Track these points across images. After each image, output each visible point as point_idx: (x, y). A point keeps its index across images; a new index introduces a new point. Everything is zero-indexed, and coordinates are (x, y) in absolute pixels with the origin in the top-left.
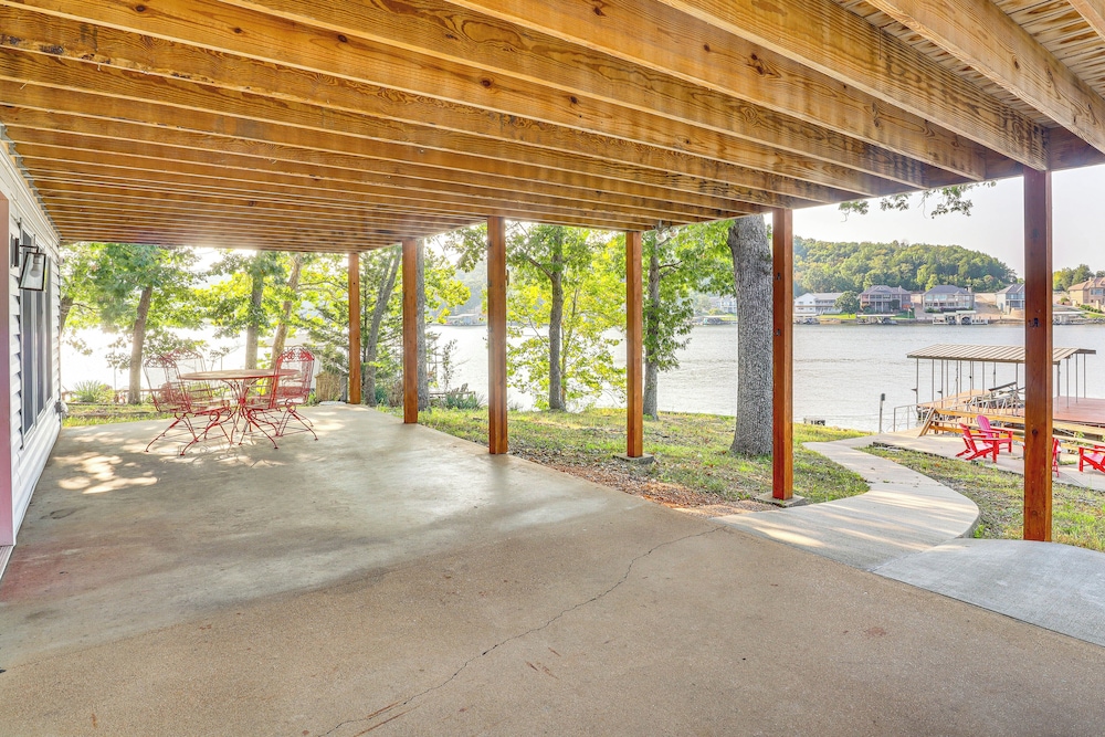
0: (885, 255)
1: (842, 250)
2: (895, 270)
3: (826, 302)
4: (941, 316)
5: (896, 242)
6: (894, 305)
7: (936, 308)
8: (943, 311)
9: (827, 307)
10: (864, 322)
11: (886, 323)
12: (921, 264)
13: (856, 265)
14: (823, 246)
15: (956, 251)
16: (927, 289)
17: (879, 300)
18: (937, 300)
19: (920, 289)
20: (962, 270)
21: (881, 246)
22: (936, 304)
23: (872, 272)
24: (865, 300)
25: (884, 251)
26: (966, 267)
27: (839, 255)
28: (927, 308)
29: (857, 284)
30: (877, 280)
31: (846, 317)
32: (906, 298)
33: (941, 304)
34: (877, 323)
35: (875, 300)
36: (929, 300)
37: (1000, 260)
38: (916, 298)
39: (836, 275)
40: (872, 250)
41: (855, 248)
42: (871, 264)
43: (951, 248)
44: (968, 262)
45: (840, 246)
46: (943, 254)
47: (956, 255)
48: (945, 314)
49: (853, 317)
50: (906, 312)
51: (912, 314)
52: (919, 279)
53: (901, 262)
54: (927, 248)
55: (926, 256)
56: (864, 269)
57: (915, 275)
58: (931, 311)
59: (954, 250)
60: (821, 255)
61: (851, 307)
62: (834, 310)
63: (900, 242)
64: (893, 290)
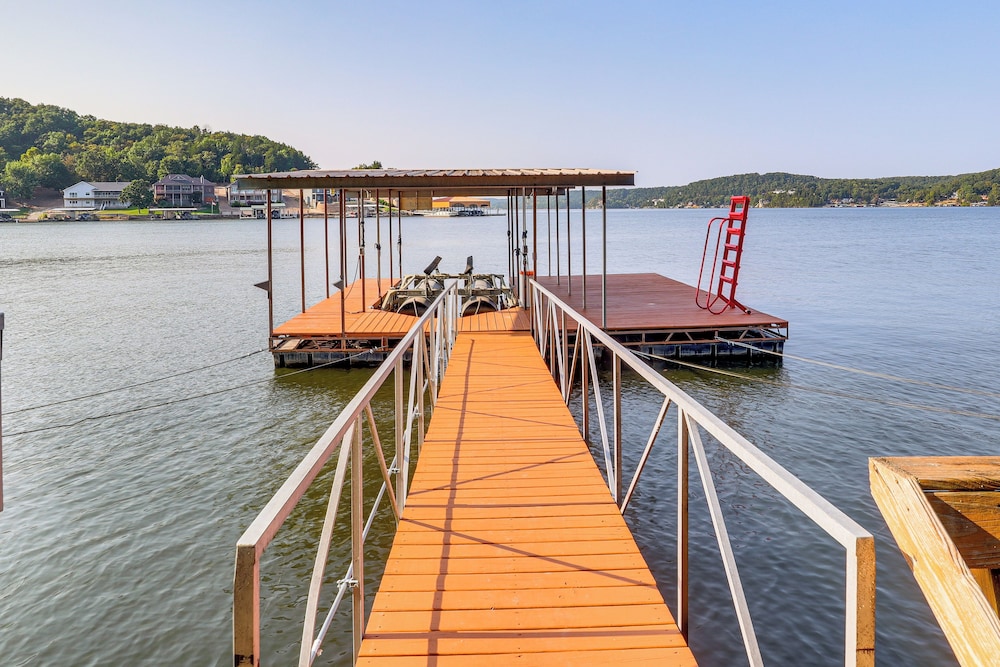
0: (184, 140)
1: (132, 132)
2: (195, 158)
3: (109, 193)
4: (248, 211)
5: (196, 127)
6: (195, 198)
7: (243, 202)
8: (250, 205)
9: (110, 201)
10: (158, 217)
11: (186, 217)
12: (225, 153)
13: (148, 150)
14: (105, 125)
15: (262, 142)
16: (233, 181)
17: (177, 192)
18: (243, 192)
19: (224, 180)
20: (268, 161)
21: (179, 131)
22: (242, 198)
23: (169, 158)
24: (160, 191)
25: (183, 136)
26: (272, 158)
27: (127, 138)
28: (233, 201)
29: (150, 173)
30: (175, 168)
31: (135, 212)
32: (210, 191)
33: (248, 197)
34: (175, 218)
35: (173, 192)
36: (235, 192)
37: (304, 154)
38: (221, 191)
39: (123, 161)
40: (168, 135)
41: (148, 130)
42: (168, 149)
43: (257, 138)
44: (274, 153)
45: (128, 127)
46: (249, 143)
47: (262, 146)
48: (253, 207)
49: (145, 212)
50: (209, 206)
51: (216, 208)
52: (223, 169)
53: (200, 151)
54: (230, 136)
55: (230, 144)
56: (158, 156)
57: (218, 165)
58: (237, 205)
59: (258, 140)
60: (102, 137)
61: (141, 200)
62: (120, 205)
63: (202, 128)
64: (193, 181)
